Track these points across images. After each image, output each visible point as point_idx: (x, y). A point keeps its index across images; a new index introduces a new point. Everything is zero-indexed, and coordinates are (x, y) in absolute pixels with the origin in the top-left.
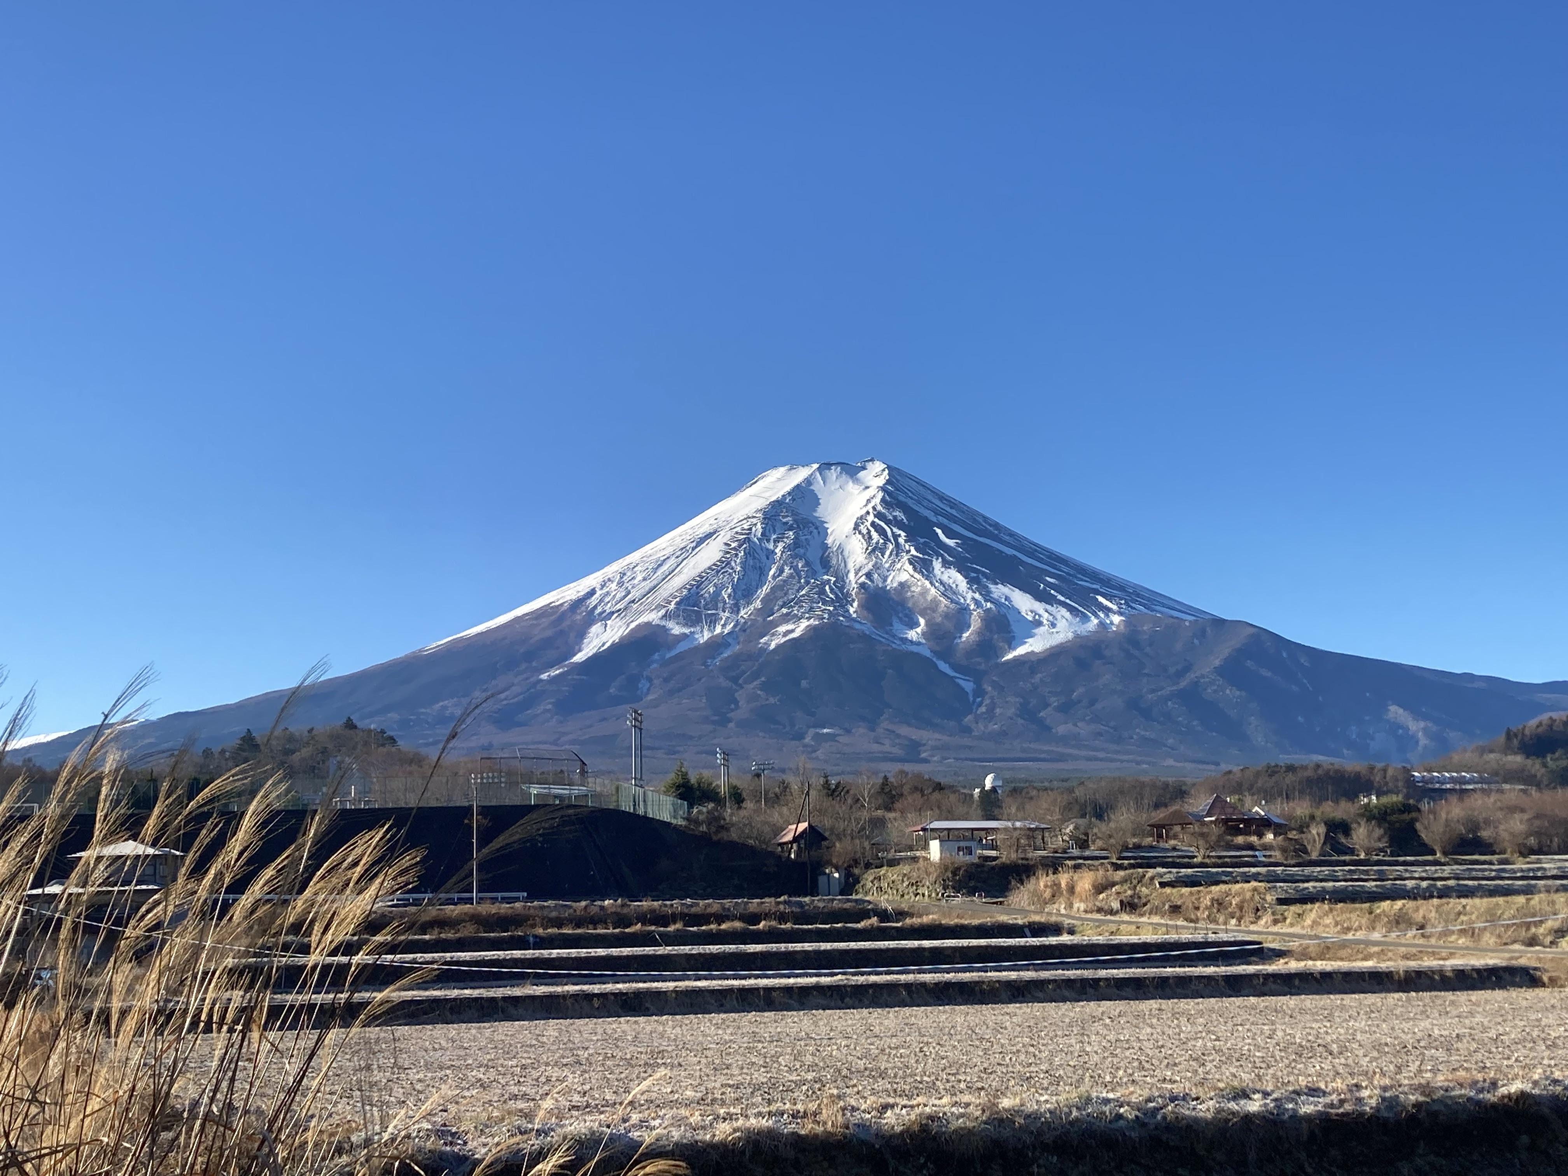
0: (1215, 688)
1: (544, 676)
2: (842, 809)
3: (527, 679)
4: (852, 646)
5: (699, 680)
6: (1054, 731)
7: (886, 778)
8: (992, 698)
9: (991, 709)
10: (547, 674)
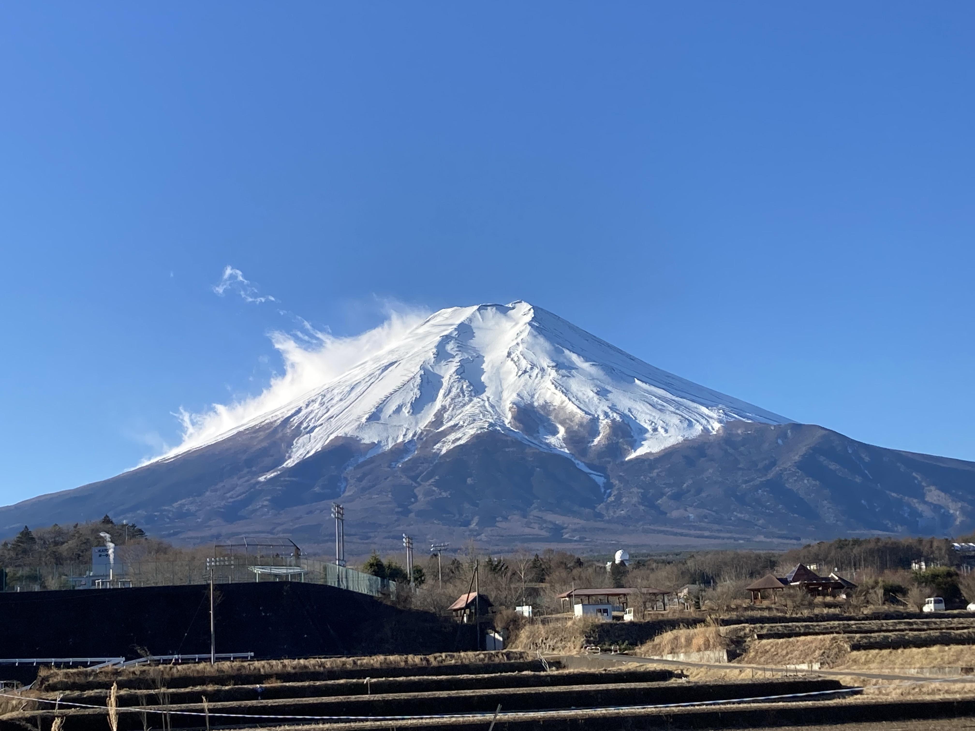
0: (795, 478)
1: (262, 479)
2: (503, 581)
3: (248, 481)
4: (507, 450)
5: (385, 479)
6: (668, 515)
7: (537, 556)
8: (619, 489)
9: (619, 497)
10: (265, 476)
